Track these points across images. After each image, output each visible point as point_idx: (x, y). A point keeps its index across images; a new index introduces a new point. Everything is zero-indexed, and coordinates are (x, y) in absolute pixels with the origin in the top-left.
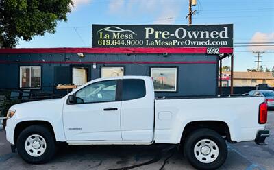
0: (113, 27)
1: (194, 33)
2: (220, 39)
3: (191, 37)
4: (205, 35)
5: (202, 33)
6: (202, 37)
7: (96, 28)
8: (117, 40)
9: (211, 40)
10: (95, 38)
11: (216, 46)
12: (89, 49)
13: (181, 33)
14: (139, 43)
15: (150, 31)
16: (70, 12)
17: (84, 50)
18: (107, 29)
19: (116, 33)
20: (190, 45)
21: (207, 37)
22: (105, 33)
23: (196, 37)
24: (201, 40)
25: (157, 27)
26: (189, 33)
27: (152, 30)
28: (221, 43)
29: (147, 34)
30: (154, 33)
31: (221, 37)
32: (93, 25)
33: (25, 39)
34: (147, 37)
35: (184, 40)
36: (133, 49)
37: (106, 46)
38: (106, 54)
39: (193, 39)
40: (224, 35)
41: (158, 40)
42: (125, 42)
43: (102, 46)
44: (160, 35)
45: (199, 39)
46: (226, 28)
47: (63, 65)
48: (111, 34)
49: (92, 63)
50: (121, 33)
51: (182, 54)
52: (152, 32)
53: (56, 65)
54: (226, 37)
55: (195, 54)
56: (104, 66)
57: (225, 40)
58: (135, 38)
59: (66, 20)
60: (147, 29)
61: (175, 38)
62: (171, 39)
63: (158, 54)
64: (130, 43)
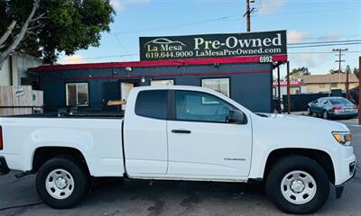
0: (161, 39)
1: (246, 41)
2: (273, 47)
3: (242, 46)
4: (257, 43)
5: (254, 41)
6: (254, 45)
7: (143, 41)
8: (166, 52)
9: (264, 48)
10: (143, 51)
11: (269, 54)
12: (136, 62)
13: (232, 42)
14: (189, 54)
15: (199, 41)
16: (113, 21)
17: (132, 64)
18: (154, 41)
19: (165, 45)
20: (242, 54)
21: (260, 45)
22: (153, 45)
23: (247, 45)
24: (254, 48)
25: (207, 37)
26: (240, 41)
27: (202, 40)
28: (274, 50)
29: (197, 44)
30: (204, 44)
31: (274, 44)
32: (140, 38)
33: (67, 53)
34: (197, 48)
35: (235, 49)
36: (182, 61)
37: (154, 59)
38: (155, 67)
39: (245, 48)
40: (277, 42)
41: (208, 50)
42: (174, 54)
43: (150, 59)
44: (210, 45)
45: (250, 47)
46: (279, 35)
47: (111, 80)
48: (159, 46)
49: (141, 77)
50: (169, 45)
51: (234, 63)
52: (202, 42)
53: (104, 80)
54: (280, 44)
55: (246, 63)
56: (153, 80)
57: (278, 47)
58: (184, 49)
59: (108, 30)
60: (197, 40)
61: (226, 47)
62: (222, 49)
63: (209, 65)
64: (180, 54)
